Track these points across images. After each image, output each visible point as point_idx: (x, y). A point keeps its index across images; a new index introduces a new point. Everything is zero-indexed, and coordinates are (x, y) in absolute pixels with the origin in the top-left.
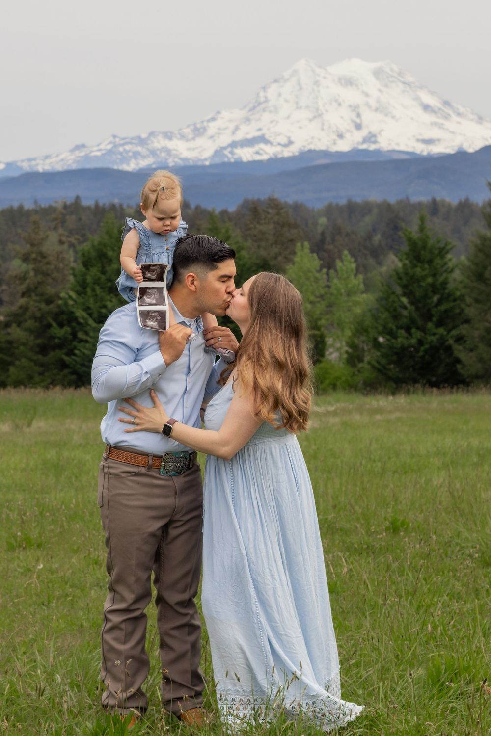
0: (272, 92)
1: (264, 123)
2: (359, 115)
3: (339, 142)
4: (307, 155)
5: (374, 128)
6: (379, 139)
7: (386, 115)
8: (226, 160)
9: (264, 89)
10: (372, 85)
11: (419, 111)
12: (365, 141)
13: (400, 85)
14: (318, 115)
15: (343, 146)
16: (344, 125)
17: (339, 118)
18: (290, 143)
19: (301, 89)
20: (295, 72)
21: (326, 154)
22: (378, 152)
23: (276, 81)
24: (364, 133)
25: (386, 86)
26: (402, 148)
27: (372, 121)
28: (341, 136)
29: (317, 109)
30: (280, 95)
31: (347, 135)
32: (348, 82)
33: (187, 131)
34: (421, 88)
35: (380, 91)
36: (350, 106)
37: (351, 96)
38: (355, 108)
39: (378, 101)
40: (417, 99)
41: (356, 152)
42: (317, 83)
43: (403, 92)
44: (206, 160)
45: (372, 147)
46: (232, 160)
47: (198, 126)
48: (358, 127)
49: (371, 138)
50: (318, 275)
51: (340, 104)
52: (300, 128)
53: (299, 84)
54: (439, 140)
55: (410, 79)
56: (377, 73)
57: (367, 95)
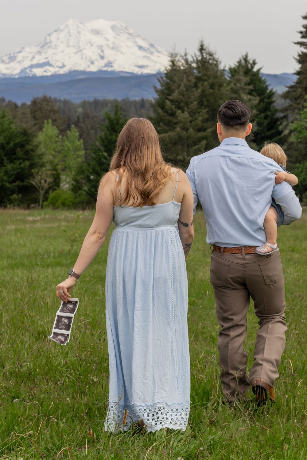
0: (54, 37)
1: (49, 54)
2: (102, 51)
3: (91, 66)
4: (73, 73)
5: (111, 59)
6: (114, 65)
7: (118, 51)
8: (27, 75)
9: (49, 35)
10: (110, 35)
11: (137, 49)
12: (106, 65)
13: (126, 35)
14: (79, 51)
15: (94, 68)
16: (95, 57)
17: (91, 53)
18: (64, 66)
19: (70, 35)
20: (67, 26)
21: (84, 72)
22: (113, 72)
23: (56, 31)
24: (105, 61)
25: (118, 35)
26: (127, 70)
27: (110, 55)
28: (92, 63)
29: (79, 47)
30: (58, 39)
31: (96, 62)
32: (97, 32)
33: (6, 58)
34: (138, 36)
35: (115, 38)
36: (98, 46)
37: (98, 40)
38: (100, 47)
39: (113, 43)
40: (135, 42)
41: (100, 72)
42: (79, 32)
43: (128, 38)
44: (16, 75)
45: (110, 69)
46: (31, 75)
47: (12, 55)
48: (102, 58)
49: (109, 64)
50: (57, 139)
51: (92, 45)
52: (70, 57)
53: (69, 32)
54: (147, 66)
55: (131, 31)
56: (113, 28)
57: (107, 40)
